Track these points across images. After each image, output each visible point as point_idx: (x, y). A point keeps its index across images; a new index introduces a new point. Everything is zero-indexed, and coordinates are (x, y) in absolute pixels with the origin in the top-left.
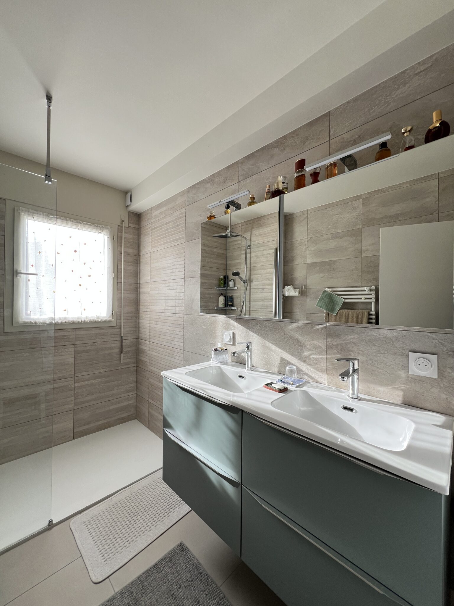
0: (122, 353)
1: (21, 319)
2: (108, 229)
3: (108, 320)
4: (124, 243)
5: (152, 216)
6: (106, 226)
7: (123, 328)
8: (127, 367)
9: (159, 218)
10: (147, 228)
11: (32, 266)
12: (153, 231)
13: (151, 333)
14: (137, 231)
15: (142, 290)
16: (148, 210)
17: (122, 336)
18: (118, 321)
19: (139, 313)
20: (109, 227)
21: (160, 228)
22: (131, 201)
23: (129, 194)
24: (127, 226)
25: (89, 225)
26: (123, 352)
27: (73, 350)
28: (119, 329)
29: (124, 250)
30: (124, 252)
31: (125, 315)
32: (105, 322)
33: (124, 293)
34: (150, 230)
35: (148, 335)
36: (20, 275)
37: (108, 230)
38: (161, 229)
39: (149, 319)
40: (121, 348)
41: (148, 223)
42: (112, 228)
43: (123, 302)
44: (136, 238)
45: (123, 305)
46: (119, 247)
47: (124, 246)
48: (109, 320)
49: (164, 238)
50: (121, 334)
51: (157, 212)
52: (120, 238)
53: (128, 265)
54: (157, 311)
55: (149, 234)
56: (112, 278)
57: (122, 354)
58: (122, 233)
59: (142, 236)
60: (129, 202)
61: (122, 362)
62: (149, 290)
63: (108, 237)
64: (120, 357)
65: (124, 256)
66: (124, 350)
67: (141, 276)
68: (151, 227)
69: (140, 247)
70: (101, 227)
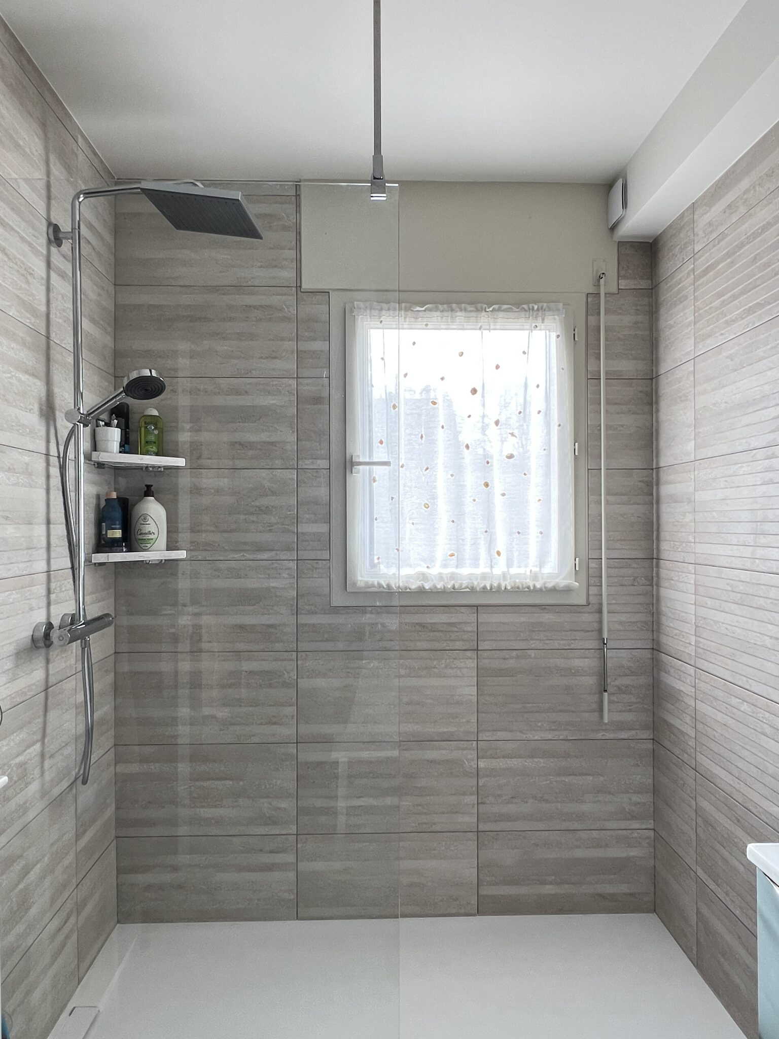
0: (605, 691)
1: (362, 577)
2: (558, 310)
3: (562, 585)
4: (606, 346)
5: (696, 230)
6: (552, 305)
7: (608, 612)
8: (623, 737)
9: (722, 229)
10: (680, 279)
11: (381, 442)
12: (700, 282)
13: (701, 640)
14: (646, 300)
15: (666, 490)
16: (682, 216)
17: (605, 636)
18: (593, 590)
19: (658, 566)
20: (561, 305)
21: (729, 260)
22: (625, 204)
23: (620, 183)
24: (615, 290)
25: (506, 310)
26: (610, 689)
27: (472, 664)
28: (597, 615)
29: (606, 366)
30: (607, 373)
31: (612, 571)
32: (554, 590)
33: (607, 502)
34: (692, 281)
35: (690, 644)
36: (358, 467)
37: (558, 315)
38: (732, 263)
39: (692, 589)
40: (603, 674)
41: (683, 259)
42: (568, 305)
43: (607, 531)
44: (642, 322)
45: (607, 541)
46: (592, 361)
47: (606, 354)
48: (566, 586)
49: (743, 293)
50: (600, 631)
51: (714, 209)
52: (592, 332)
53: (618, 413)
54: (724, 561)
55: (686, 298)
56: (570, 457)
57: (606, 694)
58: (599, 314)
59: (662, 311)
60: (617, 211)
61: (606, 721)
62: (691, 489)
63: (558, 336)
64: (601, 703)
65: (607, 385)
66: (612, 683)
67: (662, 444)
68: (693, 270)
69: (657, 348)
70: (538, 310)
